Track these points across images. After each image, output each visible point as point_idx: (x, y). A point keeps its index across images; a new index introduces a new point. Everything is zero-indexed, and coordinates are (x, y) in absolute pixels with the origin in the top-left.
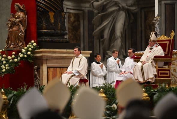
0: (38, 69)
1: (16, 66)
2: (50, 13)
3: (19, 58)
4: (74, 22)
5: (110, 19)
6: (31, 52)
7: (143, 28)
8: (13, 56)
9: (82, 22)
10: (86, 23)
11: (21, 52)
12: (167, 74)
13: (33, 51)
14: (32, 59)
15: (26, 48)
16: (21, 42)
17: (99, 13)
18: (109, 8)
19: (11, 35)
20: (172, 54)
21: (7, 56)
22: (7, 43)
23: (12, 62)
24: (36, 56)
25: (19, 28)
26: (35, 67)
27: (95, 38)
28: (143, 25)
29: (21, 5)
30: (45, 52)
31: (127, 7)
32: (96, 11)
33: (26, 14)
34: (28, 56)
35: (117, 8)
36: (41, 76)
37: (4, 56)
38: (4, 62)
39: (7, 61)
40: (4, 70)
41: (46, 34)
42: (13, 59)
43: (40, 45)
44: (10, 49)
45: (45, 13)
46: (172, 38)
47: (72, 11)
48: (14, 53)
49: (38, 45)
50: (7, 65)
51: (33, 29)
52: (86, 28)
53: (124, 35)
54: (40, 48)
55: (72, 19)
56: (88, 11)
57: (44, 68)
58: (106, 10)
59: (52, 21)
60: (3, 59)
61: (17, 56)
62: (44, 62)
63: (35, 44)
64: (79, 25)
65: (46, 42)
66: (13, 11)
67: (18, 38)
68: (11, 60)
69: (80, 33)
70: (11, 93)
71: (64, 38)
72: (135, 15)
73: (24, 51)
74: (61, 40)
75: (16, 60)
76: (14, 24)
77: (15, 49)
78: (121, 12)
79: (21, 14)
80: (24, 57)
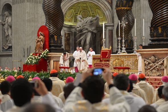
0: (49, 62)
1: (39, 61)
2: (55, 36)
3: (40, 57)
4: (68, 37)
5: (84, 36)
6: (46, 54)
7: (99, 40)
8: (38, 56)
9: (71, 37)
10: (73, 37)
11: (41, 54)
12: (108, 65)
13: (47, 54)
14: (46, 57)
15: (43, 52)
16: (41, 49)
17: (79, 33)
18: (83, 31)
19: (37, 46)
20: (110, 56)
21: (35, 56)
22: (35, 50)
23: (37, 59)
24: (48, 56)
25: (41, 43)
26: (48, 61)
27: (77, 44)
28: (99, 39)
29: (42, 32)
30: (53, 54)
31: (92, 31)
32: (77, 32)
33: (44, 37)
34: (45, 56)
35: (87, 31)
36: (50, 65)
37: (34, 56)
38: (34, 59)
39: (35, 58)
40: (33, 62)
41: (53, 46)
42: (38, 57)
43: (50, 51)
44: (36, 52)
45: (52, 36)
46: (110, 49)
47: (67, 32)
48: (38, 54)
49: (49, 51)
50: (35, 60)
51: (47, 43)
52: (73, 40)
53: (90, 43)
54: (50, 52)
55: (67, 36)
56: (74, 32)
57: (52, 62)
58: (82, 32)
59: (56, 40)
60: (33, 57)
61: (39, 56)
62: (52, 59)
63: (48, 51)
64: (70, 38)
65: (53, 49)
66: (38, 35)
67: (40, 48)
68: (37, 58)
69: (70, 42)
70: (36, 74)
71: (61, 48)
72: (95, 34)
73: (42, 54)
74: (60, 48)
75: (39, 58)
76: (38, 41)
77: (39, 53)
78: (89, 33)
79: (42, 37)
80: (42, 56)
